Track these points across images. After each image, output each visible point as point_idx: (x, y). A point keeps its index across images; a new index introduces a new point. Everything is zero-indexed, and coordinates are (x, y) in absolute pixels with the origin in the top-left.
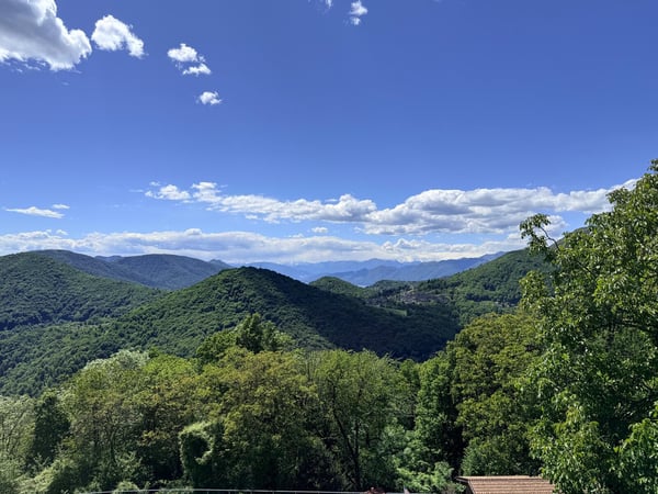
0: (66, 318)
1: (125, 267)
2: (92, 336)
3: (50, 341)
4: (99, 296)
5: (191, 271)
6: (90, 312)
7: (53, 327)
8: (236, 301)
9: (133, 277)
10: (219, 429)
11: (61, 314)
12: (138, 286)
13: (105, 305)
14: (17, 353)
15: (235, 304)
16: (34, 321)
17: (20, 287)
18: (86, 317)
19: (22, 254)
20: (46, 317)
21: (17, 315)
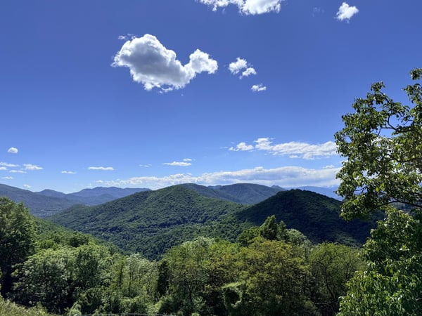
0: (195, 221)
1: (224, 191)
2: (207, 232)
3: (187, 234)
4: (210, 209)
5: (261, 193)
6: (206, 218)
7: (188, 226)
8: (289, 212)
9: (228, 197)
10: (244, 288)
11: (192, 219)
12: (231, 203)
13: (213, 215)
14: (171, 240)
15: (289, 214)
16: (179, 223)
17: (172, 204)
18: (204, 221)
19: (172, 187)
20: (185, 221)
21: (171, 220)
